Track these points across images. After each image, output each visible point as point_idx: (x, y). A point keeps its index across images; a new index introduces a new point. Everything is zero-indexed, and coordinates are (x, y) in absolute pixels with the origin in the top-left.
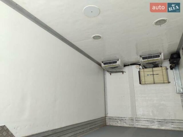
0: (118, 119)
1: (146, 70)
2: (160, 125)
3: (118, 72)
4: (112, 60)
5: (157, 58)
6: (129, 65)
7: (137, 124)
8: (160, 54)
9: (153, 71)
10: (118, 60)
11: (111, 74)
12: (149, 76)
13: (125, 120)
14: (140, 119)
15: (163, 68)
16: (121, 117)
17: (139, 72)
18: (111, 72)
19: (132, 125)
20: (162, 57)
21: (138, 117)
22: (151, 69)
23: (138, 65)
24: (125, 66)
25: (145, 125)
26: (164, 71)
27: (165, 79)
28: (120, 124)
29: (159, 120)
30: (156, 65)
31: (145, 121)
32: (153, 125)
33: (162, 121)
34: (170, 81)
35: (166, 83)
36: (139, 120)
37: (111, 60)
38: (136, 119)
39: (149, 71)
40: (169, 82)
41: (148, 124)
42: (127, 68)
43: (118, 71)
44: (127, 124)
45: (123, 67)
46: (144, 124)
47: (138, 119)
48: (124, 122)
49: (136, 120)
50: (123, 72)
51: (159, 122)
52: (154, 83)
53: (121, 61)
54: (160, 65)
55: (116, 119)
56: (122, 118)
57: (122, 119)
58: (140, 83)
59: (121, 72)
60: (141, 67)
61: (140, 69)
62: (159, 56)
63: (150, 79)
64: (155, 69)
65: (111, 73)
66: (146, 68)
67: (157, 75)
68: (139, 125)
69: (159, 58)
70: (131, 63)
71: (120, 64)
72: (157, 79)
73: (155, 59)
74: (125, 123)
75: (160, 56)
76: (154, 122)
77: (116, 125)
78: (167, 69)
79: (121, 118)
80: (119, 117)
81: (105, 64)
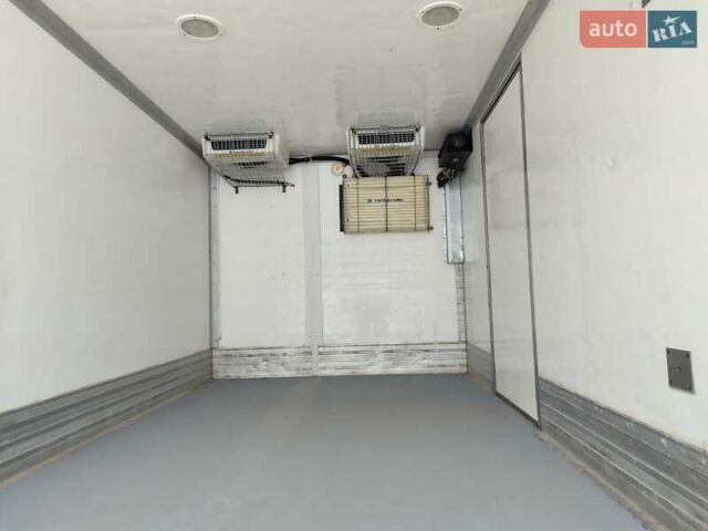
0: (260, 355)
1: (364, 182)
2: (390, 363)
3: (267, 182)
4: (249, 134)
5: (405, 144)
6: (306, 160)
7: (323, 364)
8: (417, 130)
9: (386, 187)
10: (270, 137)
11: (236, 188)
12: (374, 203)
13: (284, 355)
14: (332, 349)
15: (419, 180)
16: (268, 346)
17: (341, 187)
18: (238, 181)
19: (304, 369)
20: (420, 139)
21: (326, 342)
22: (380, 182)
23: (340, 164)
24: (293, 161)
25: (347, 368)
26: (420, 189)
27: (421, 217)
28: (265, 370)
29: (389, 348)
30: (396, 168)
31: (348, 352)
32: (371, 365)
33: (399, 348)
34: (432, 224)
35: (422, 230)
36: (330, 353)
37: (243, 134)
38: (321, 349)
39: (373, 187)
40: (429, 228)
41: (355, 364)
42: (298, 168)
43: (265, 178)
44: (288, 370)
45: (286, 165)
46: (342, 364)
47: (327, 349)
48: (281, 361)
49: (320, 353)
50: (284, 185)
51: (392, 351)
52: (387, 230)
53: (283, 142)
54: (409, 169)
55: (250, 356)
56: (274, 351)
57: (273, 355)
58: (342, 229)
59: (278, 183)
60: (348, 171)
61: (345, 176)
62: (411, 137)
63: (374, 214)
64: (393, 181)
65: (238, 183)
66: (365, 175)
67: (399, 203)
68: (329, 368)
69: (413, 143)
70: (316, 154)
71: (277, 151)
72: (399, 214)
73: (401, 144)
74: (281, 368)
75: (417, 135)
76: (374, 354)
77: (252, 375)
78: (428, 184)
79: (269, 351)
80: (261, 348)
81: (216, 145)
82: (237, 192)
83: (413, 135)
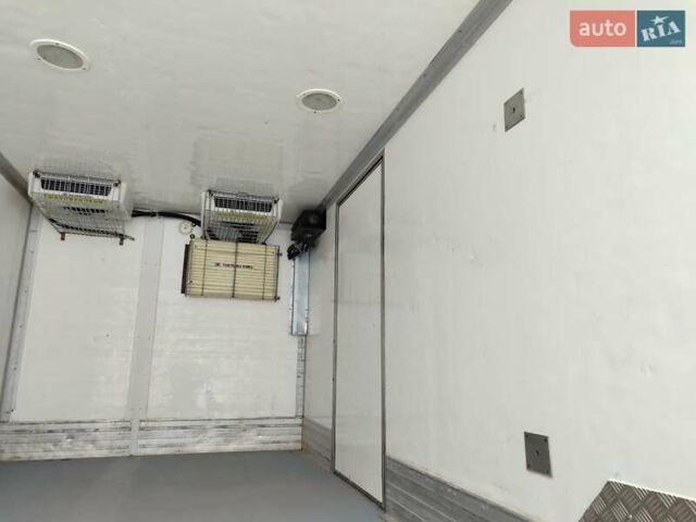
0: (64, 431)
1: (213, 244)
2: (220, 439)
4: (91, 178)
5: (262, 214)
6: (152, 215)
7: (143, 442)
8: (275, 202)
9: (236, 253)
10: (116, 185)
11: (63, 234)
12: (222, 268)
13: (97, 430)
14: (157, 424)
15: (271, 250)
16: (78, 419)
17: (188, 248)
18: (67, 227)
19: (119, 448)
20: (277, 211)
21: (151, 416)
22: (230, 246)
23: (189, 224)
24: (137, 214)
25: (172, 446)
26: (271, 259)
27: (269, 287)
28: (69, 450)
29: (222, 423)
30: (248, 235)
31: (176, 428)
32: (199, 442)
33: (233, 423)
34: (278, 295)
35: (269, 300)
36: (154, 428)
37: (84, 177)
38: (143, 424)
39: (223, 250)
40: (276, 298)
41: (182, 441)
42: (141, 222)
43: (102, 227)
44: (100, 448)
45: (128, 217)
46: (166, 441)
47: (151, 424)
48: (90, 438)
49: (141, 429)
50: (122, 237)
51: (224, 427)
52: (233, 296)
53: (129, 192)
54: (261, 238)
55: (51, 432)
56: (83, 426)
57: (83, 430)
58: (183, 291)
59: (116, 234)
60: (198, 231)
61: (193, 237)
62: (268, 208)
63: (221, 279)
64: (244, 247)
65: (65, 229)
66: (214, 238)
67: (248, 270)
68: (150, 445)
69: (270, 214)
70: (162, 210)
71: (121, 201)
72: (248, 282)
73: (258, 213)
74: (90, 446)
75: (274, 207)
76: (203, 429)
77: (50, 456)
78: (279, 254)
79: (76, 426)
80: (67, 422)
82: (63, 239)
83: (271, 206)
